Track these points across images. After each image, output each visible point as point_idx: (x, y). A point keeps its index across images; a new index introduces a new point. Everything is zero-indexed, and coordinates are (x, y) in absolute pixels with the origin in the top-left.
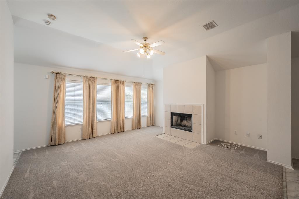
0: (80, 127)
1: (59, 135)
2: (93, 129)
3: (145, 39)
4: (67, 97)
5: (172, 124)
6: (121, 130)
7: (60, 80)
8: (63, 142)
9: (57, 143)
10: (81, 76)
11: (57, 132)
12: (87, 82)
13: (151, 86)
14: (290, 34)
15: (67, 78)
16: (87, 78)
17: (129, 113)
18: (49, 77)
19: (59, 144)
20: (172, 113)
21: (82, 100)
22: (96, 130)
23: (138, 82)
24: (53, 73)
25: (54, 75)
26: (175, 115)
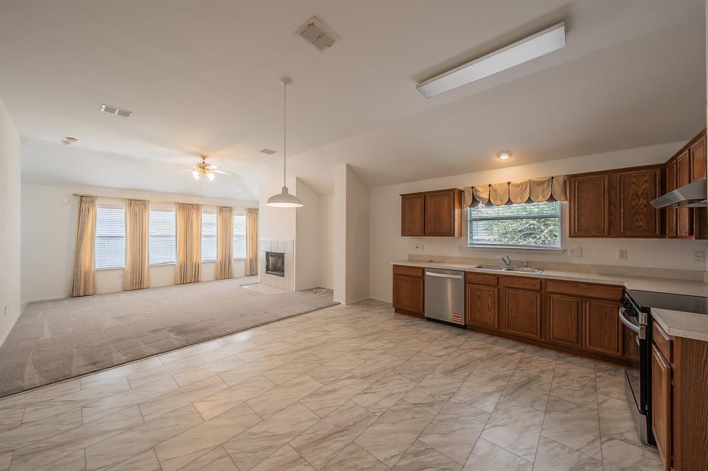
0: (121, 273)
1: (85, 283)
2: (141, 276)
3: (204, 158)
4: (98, 228)
5: (267, 269)
6: (193, 279)
7: (87, 205)
8: (91, 292)
9: (82, 294)
10: (122, 199)
11: (82, 277)
12: (132, 207)
13: (253, 212)
14: (345, 166)
15: (98, 202)
16: (133, 202)
17: (209, 252)
18: (69, 202)
19: (85, 296)
20: (267, 253)
21: (124, 234)
22: (148, 277)
23: (227, 205)
24: (75, 195)
25: (78, 199)
26: (272, 256)
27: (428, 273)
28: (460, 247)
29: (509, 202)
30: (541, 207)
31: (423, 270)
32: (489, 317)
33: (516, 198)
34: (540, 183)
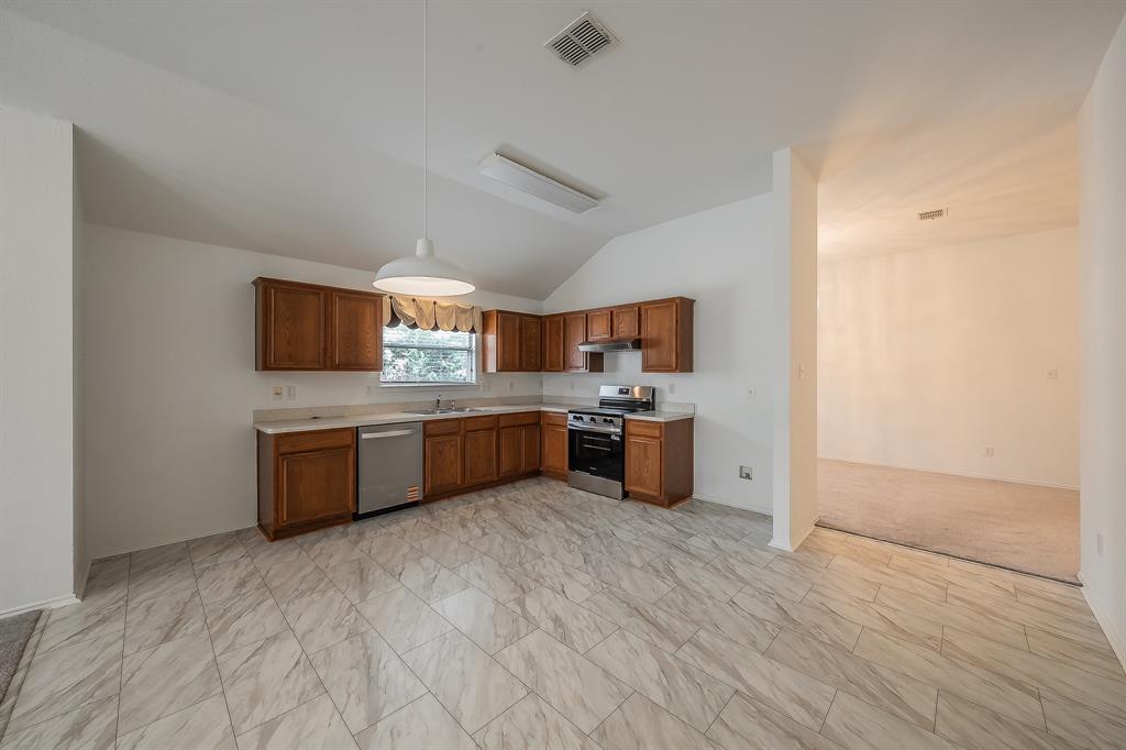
27: (365, 436)
28: (369, 387)
29: (436, 328)
30: (463, 339)
31: (356, 431)
32: (453, 474)
33: (443, 323)
34: (464, 311)
